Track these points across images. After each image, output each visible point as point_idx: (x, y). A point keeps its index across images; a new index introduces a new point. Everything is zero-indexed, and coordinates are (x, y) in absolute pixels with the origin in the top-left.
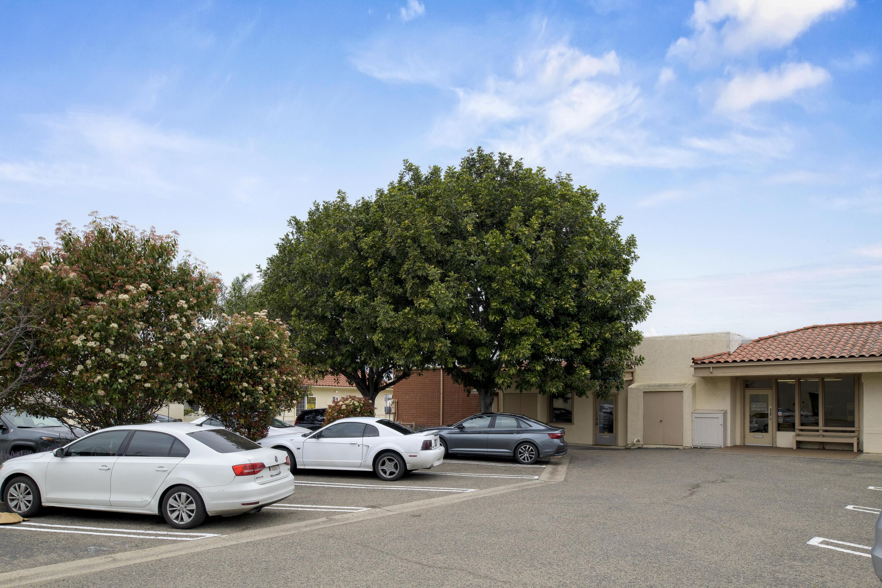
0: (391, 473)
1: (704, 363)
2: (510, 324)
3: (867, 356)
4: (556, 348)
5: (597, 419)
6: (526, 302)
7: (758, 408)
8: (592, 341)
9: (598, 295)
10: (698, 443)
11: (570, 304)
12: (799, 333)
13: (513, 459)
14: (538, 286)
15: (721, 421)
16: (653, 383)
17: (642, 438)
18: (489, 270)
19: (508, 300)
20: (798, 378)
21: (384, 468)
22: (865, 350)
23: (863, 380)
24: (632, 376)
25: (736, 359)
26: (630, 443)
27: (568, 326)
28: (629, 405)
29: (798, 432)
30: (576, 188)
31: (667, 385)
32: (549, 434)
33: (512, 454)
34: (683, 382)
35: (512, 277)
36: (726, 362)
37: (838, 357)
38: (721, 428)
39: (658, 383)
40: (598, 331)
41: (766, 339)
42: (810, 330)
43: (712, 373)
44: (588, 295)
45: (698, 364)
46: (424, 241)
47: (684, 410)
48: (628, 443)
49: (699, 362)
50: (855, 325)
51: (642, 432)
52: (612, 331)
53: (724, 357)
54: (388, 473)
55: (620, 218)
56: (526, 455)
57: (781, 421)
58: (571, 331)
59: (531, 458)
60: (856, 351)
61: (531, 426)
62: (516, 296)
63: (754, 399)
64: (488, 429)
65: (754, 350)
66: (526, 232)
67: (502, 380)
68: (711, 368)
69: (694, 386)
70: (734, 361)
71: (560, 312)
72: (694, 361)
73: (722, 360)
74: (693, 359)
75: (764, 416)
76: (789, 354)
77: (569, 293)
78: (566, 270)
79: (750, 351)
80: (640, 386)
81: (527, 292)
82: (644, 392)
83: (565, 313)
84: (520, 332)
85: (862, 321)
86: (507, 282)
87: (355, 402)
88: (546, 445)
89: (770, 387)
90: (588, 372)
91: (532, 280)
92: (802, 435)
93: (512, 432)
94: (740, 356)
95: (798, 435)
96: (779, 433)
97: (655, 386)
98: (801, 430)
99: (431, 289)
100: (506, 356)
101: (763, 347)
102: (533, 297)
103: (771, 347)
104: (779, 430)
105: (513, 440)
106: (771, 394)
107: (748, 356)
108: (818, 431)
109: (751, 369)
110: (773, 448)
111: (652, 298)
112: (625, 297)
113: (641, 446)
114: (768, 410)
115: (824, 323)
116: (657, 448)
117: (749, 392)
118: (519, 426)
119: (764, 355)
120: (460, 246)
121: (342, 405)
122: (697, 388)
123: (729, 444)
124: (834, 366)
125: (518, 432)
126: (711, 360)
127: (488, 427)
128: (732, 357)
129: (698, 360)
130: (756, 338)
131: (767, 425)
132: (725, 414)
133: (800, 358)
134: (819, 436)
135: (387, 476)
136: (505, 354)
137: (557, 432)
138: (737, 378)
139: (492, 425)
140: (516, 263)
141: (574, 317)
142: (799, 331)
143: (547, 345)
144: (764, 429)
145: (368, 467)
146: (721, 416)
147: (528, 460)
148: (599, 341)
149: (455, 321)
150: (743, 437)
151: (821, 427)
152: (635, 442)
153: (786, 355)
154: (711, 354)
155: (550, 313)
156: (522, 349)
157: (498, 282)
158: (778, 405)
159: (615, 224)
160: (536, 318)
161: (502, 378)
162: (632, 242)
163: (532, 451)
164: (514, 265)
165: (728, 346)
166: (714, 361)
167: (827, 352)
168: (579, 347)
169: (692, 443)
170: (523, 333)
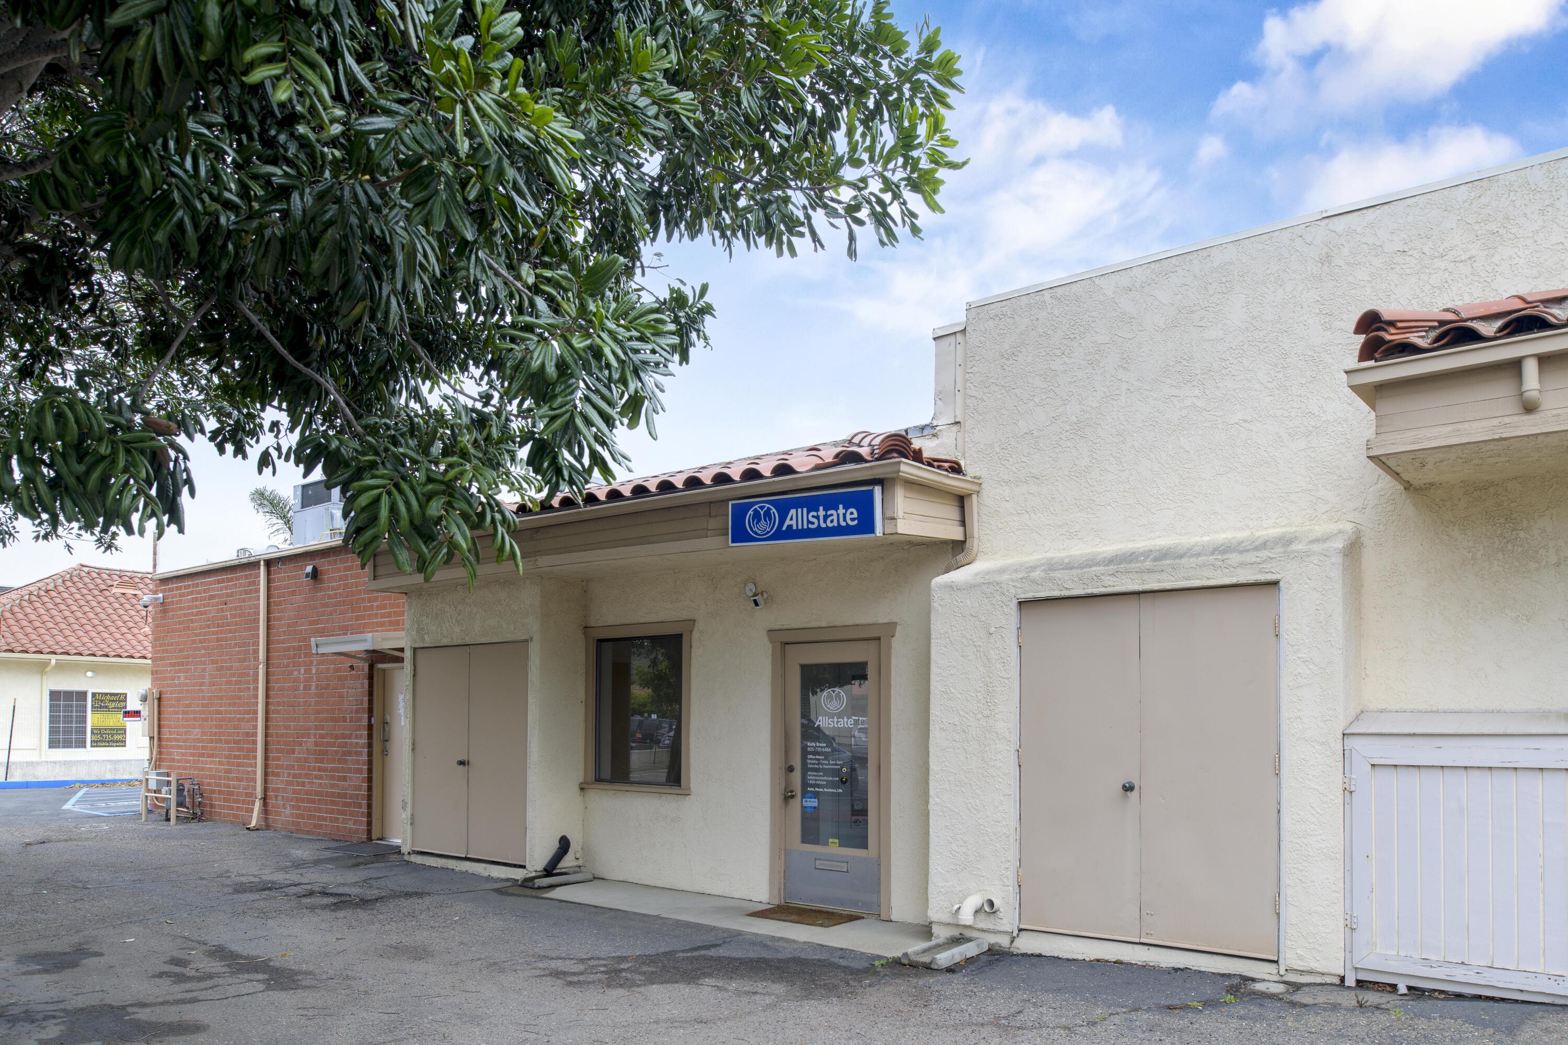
5: (791, 769)
17: (1012, 890)
24: (963, 523)
26: (945, 917)
28: (936, 686)
34: (1289, 512)
39: (1111, 547)
43: (1529, 408)
47: (1286, 714)
48: (934, 913)
51: (1012, 855)
68: (1531, 369)
74: (1363, 323)
80: (1002, 571)
82: (1022, 604)
97: (1090, 563)
113: (1004, 941)
122: (1371, 560)
152: (967, 917)
169: (1349, 949)
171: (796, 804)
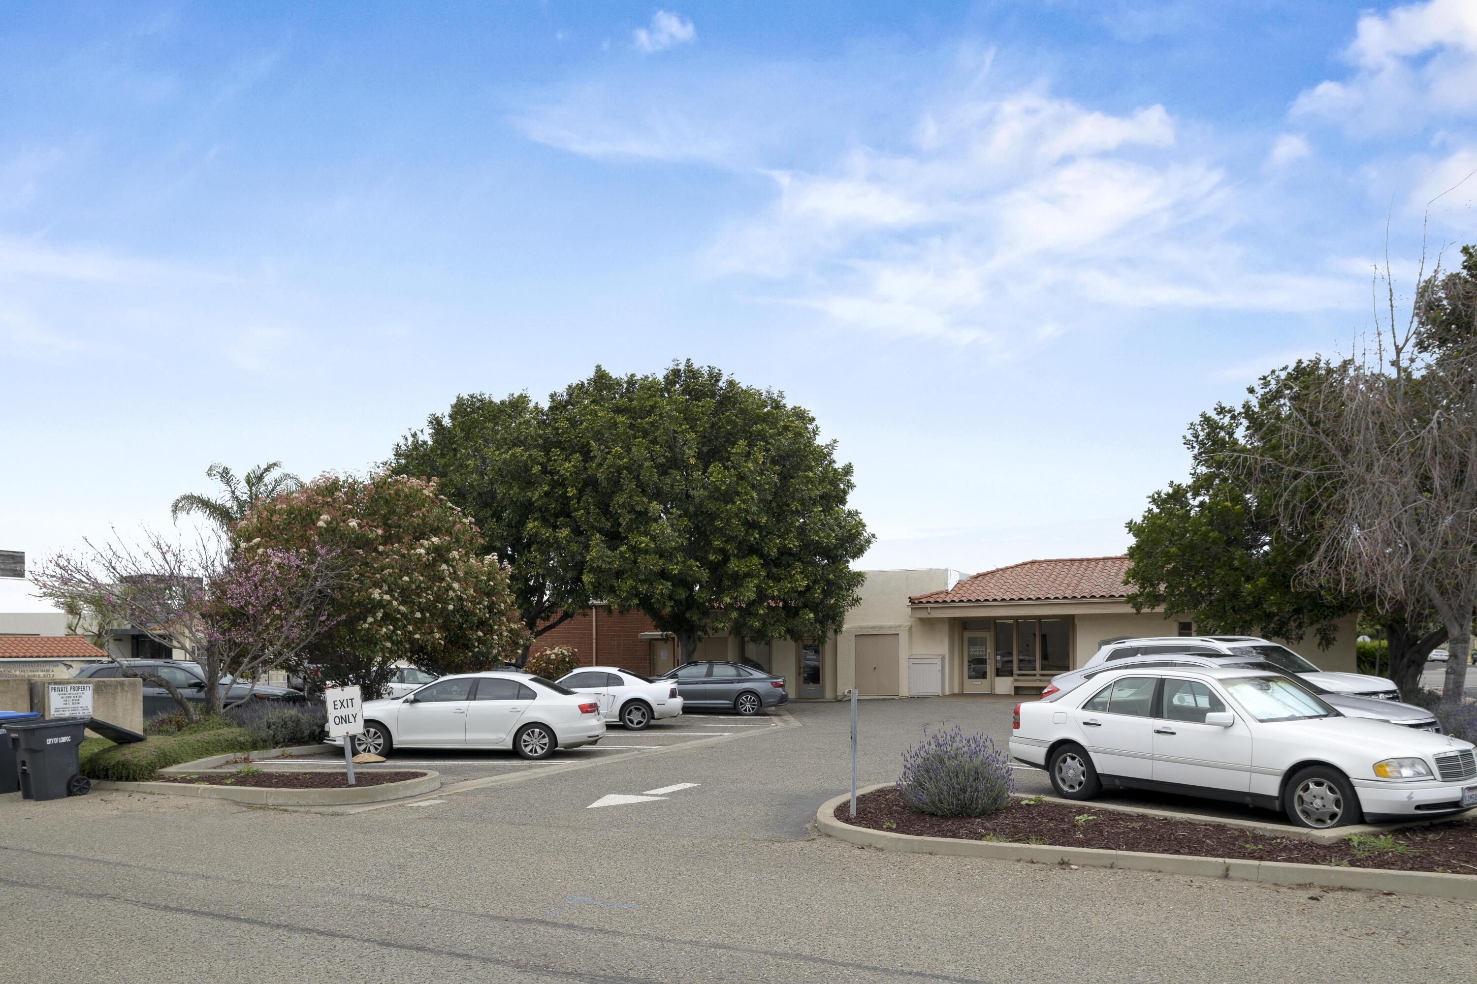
0: (639, 723)
1: (921, 602)
2: (733, 565)
3: (1079, 597)
4: (779, 590)
5: (800, 668)
6: (749, 541)
7: (976, 651)
8: (815, 582)
9: (822, 535)
10: (915, 692)
11: (793, 544)
12: (1018, 569)
13: (733, 711)
14: (761, 524)
15: (939, 668)
16: (865, 624)
17: (855, 689)
18: (711, 506)
19: (729, 540)
20: (1016, 618)
21: (631, 717)
22: (1078, 591)
23: (1077, 622)
25: (955, 599)
26: (841, 694)
27: (789, 566)
28: (838, 650)
29: (1016, 677)
30: (789, 406)
31: (881, 627)
32: (772, 683)
33: (732, 706)
34: (898, 624)
35: (737, 515)
36: (945, 602)
37: (1052, 598)
38: (940, 674)
39: (871, 624)
40: (821, 572)
41: (985, 575)
42: (1028, 566)
43: (929, 614)
44: (811, 534)
45: (915, 603)
46: (645, 475)
47: (900, 655)
48: (838, 694)
49: (916, 602)
50: (1072, 561)
51: (855, 682)
52: (836, 572)
53: (941, 596)
54: (635, 722)
55: (835, 441)
56: (748, 706)
57: (999, 665)
58: (794, 572)
59: (753, 709)
60: (1070, 591)
61: (752, 675)
62: (741, 535)
63: (973, 642)
64: (706, 679)
65: (972, 588)
66: (752, 468)
67: (722, 624)
68: (929, 609)
69: (911, 628)
70: (953, 601)
71: (784, 552)
72: (911, 600)
73: (940, 600)
74: (910, 598)
75: (983, 661)
76: (1007, 593)
77: (791, 531)
78: (788, 505)
79: (968, 589)
80: (851, 628)
81: (750, 531)
82: (857, 635)
83: (789, 553)
84: (744, 574)
85: (1079, 557)
86: (734, 521)
87: (564, 651)
88: (769, 695)
89: (989, 629)
90: (812, 615)
91: (755, 518)
92: (1021, 681)
93: (732, 682)
94: (958, 595)
95: (1016, 680)
96: (997, 679)
97: (868, 628)
98: (1019, 675)
99: (655, 528)
100: (728, 599)
101: (982, 584)
102: (757, 536)
103: (989, 585)
104: (998, 675)
105: (733, 690)
106: (989, 636)
107: (966, 595)
108: (1035, 675)
109: (970, 610)
110: (992, 695)
111: (874, 536)
112: (849, 537)
114: (986, 655)
115: (1042, 559)
116: (870, 700)
117: (968, 634)
118: (739, 675)
119: (982, 594)
120: (678, 478)
121: (550, 654)
122: (914, 629)
123: (947, 693)
124: (1049, 607)
125: (739, 682)
126: (928, 599)
127: (706, 676)
128: (950, 596)
129: (915, 599)
130: (974, 574)
131: (985, 673)
132: (943, 659)
133: (1017, 599)
134: (1036, 681)
135: (634, 726)
136: (727, 597)
137: (779, 680)
138: (955, 619)
139: (709, 674)
140: (741, 501)
141: (797, 557)
142: (1017, 566)
143: (771, 587)
144: (984, 676)
145: (614, 717)
146: (939, 661)
147: (749, 711)
148: (821, 582)
149: (676, 561)
150: (962, 684)
151: (1038, 671)
152: (846, 693)
153: (1004, 595)
154: (928, 593)
155: (774, 553)
156: (747, 592)
157: (721, 520)
158: (997, 648)
159: (830, 448)
160: (760, 559)
161: (722, 622)
162: (848, 470)
163: (754, 701)
164: (739, 502)
165: (946, 584)
166: (932, 600)
167: (1043, 592)
168: (802, 589)
169: (909, 692)
170: (747, 575)
171: (802, 676)
